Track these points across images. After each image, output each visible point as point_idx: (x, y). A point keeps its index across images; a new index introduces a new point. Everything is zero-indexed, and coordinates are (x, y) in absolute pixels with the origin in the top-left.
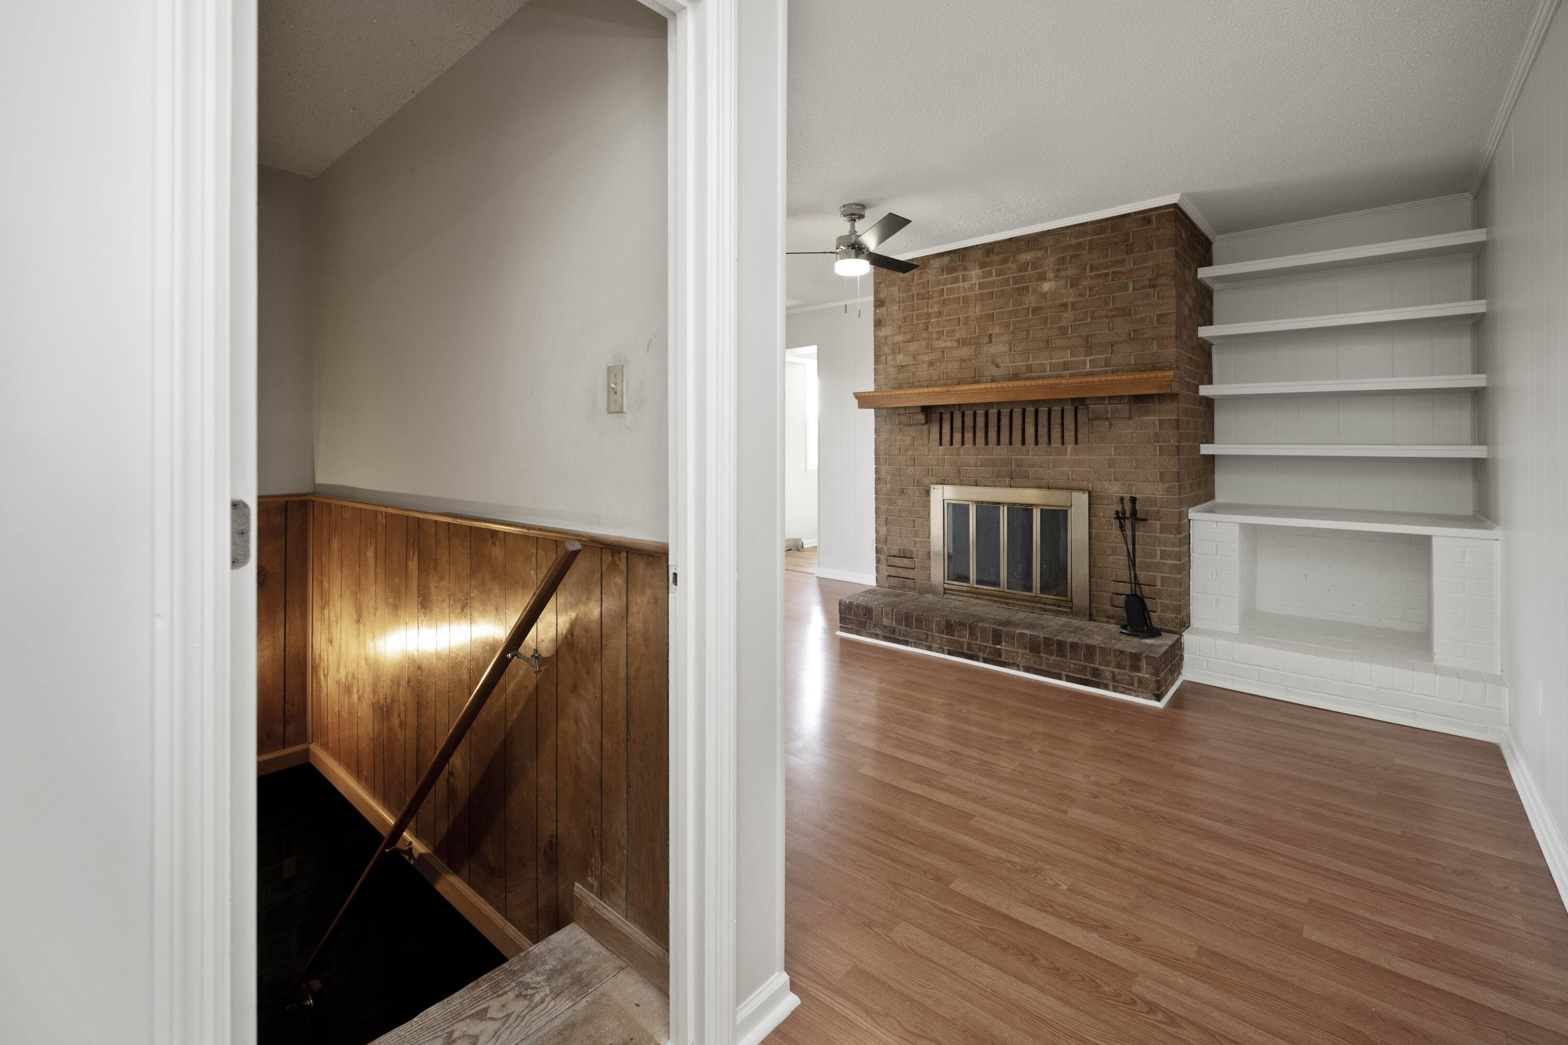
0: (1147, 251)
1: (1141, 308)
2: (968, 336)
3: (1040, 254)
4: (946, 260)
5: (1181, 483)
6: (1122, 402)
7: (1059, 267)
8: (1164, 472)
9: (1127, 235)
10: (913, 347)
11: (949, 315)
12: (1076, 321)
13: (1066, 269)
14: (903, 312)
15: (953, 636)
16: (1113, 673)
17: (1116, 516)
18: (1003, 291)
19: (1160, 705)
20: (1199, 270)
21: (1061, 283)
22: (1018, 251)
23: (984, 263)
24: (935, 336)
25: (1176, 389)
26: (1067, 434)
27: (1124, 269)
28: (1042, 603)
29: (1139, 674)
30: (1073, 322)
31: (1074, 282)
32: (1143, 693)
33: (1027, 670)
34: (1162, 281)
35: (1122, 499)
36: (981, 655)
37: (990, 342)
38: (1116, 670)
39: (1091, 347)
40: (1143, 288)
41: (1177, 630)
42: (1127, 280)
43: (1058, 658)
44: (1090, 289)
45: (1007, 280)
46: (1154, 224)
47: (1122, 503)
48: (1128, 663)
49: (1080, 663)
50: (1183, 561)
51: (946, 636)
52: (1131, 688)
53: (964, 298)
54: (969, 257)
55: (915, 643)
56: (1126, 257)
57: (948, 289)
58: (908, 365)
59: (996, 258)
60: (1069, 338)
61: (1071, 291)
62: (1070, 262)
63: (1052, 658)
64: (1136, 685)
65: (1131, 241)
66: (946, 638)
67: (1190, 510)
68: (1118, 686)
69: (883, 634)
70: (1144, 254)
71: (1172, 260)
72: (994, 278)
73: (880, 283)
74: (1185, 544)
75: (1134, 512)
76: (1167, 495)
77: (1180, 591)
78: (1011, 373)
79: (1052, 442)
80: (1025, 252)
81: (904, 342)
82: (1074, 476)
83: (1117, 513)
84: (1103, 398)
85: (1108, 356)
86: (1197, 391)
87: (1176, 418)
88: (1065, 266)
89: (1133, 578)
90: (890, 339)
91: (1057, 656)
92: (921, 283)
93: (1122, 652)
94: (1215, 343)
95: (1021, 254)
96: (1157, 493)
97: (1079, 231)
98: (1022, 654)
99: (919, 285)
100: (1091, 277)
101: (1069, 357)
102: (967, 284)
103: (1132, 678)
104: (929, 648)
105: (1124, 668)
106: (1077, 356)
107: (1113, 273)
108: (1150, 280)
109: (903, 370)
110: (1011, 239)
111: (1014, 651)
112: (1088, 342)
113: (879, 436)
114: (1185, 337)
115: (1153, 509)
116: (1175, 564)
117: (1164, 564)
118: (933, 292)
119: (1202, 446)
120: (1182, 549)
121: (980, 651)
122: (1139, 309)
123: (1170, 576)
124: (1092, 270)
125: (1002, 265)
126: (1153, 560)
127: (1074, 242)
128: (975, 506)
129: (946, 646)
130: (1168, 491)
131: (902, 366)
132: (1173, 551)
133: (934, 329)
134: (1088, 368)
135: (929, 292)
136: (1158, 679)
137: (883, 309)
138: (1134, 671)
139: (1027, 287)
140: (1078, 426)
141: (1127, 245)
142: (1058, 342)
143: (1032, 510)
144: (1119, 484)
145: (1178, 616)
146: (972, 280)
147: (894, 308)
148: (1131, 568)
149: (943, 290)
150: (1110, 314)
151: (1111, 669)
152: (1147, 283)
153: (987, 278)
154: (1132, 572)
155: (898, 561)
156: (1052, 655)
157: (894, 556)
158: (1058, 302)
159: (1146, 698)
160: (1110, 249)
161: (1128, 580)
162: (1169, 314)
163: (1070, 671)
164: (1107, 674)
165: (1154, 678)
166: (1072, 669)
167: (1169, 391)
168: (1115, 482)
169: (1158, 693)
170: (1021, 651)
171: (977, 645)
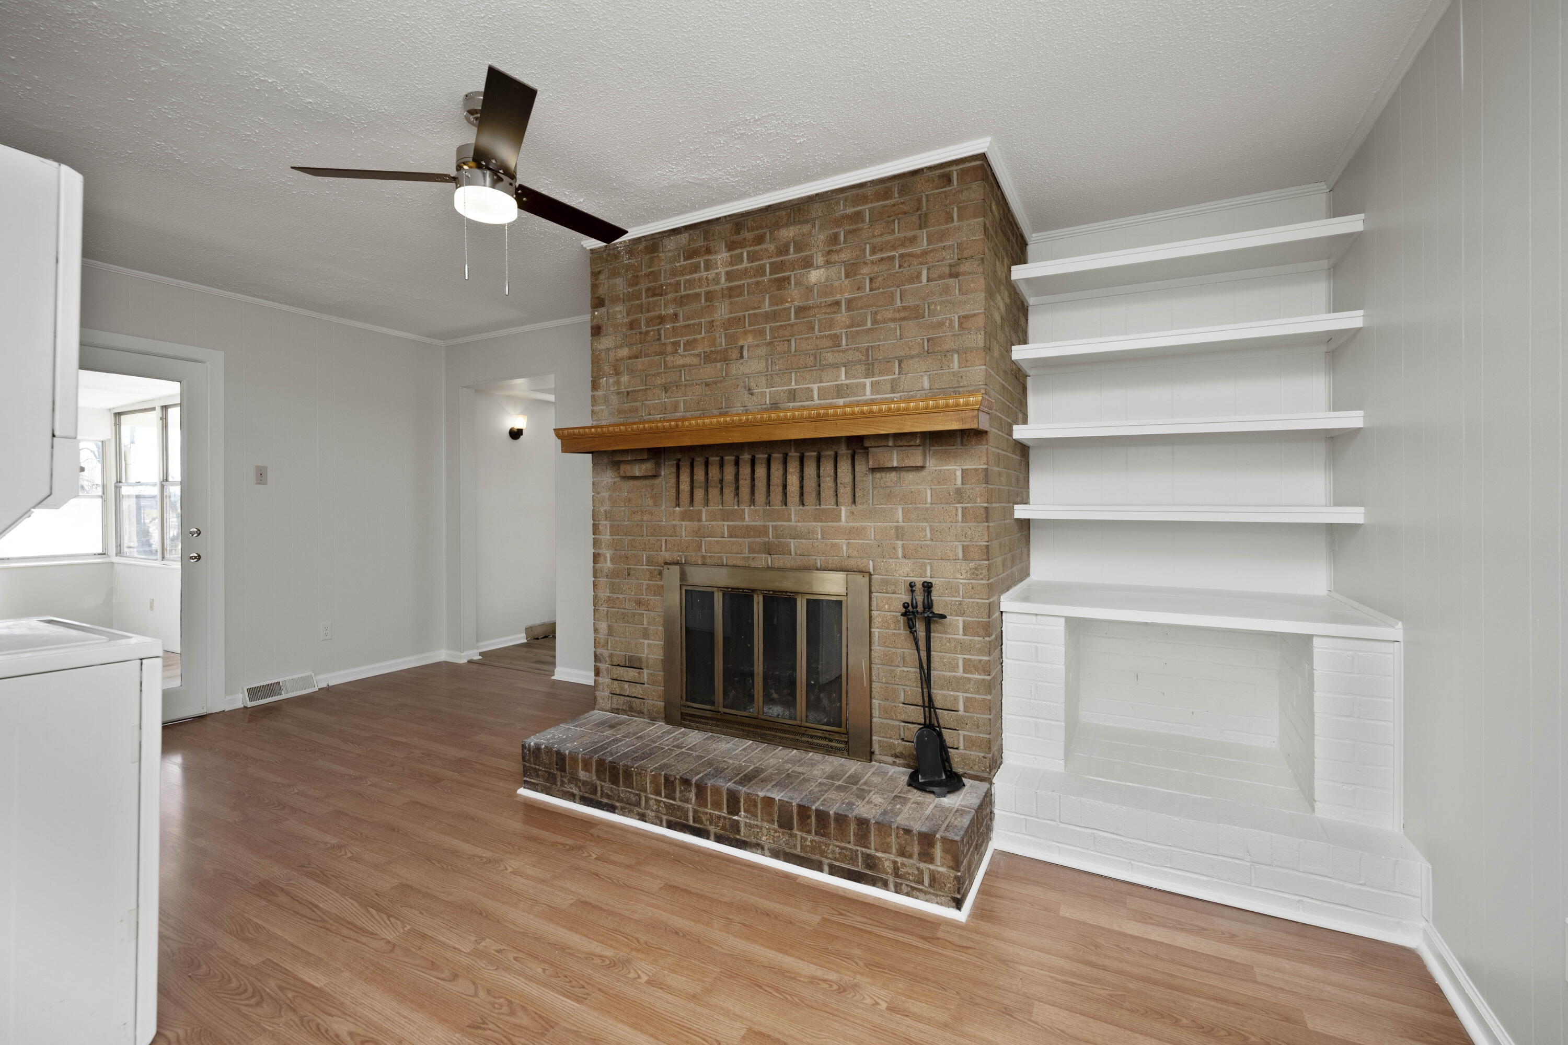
0: (947, 223)
1: (939, 308)
2: (713, 349)
3: (806, 228)
4: (684, 238)
5: (991, 561)
6: (912, 443)
7: (831, 248)
8: (968, 546)
9: (919, 201)
10: (641, 363)
11: (688, 319)
12: (853, 326)
13: (840, 251)
14: (628, 315)
15: (674, 800)
16: (895, 863)
17: (903, 610)
18: (757, 283)
19: (961, 916)
20: (1013, 268)
21: (833, 271)
22: (777, 225)
23: (733, 242)
24: (669, 349)
25: (983, 423)
26: (841, 490)
27: (916, 250)
28: (808, 735)
29: (932, 867)
30: (849, 327)
31: (851, 270)
32: (937, 896)
33: (775, 854)
34: (965, 267)
35: (912, 585)
36: (712, 829)
37: (742, 357)
38: (899, 860)
39: (873, 364)
40: (941, 277)
41: (985, 775)
42: (920, 266)
43: (817, 838)
44: (871, 280)
45: (762, 268)
46: (955, 183)
47: (913, 591)
48: (916, 849)
49: (849, 846)
50: (993, 674)
51: (664, 800)
52: (920, 887)
53: (707, 293)
54: (713, 235)
55: (622, 808)
56: (918, 232)
57: (686, 281)
58: (635, 391)
59: (749, 235)
60: (844, 351)
61: (847, 282)
62: (845, 242)
63: (809, 838)
64: (926, 882)
65: (925, 209)
66: (664, 803)
67: (1002, 598)
68: (901, 884)
69: (581, 794)
70: (943, 227)
71: (980, 236)
72: (745, 264)
73: (599, 272)
74: (996, 649)
75: (929, 605)
76: (973, 579)
77: (990, 719)
78: (768, 402)
79: (822, 503)
80: (787, 225)
81: (630, 358)
82: (850, 551)
83: (906, 606)
84: (886, 436)
85: (894, 377)
86: (1010, 433)
87: (985, 467)
88: (838, 247)
89: (926, 699)
90: (612, 354)
91: (816, 834)
92: (652, 272)
93: (907, 831)
94: (1031, 374)
95: (781, 230)
96: (959, 576)
97: (857, 195)
98: (768, 831)
99: (649, 275)
100: (872, 262)
101: (843, 378)
102: (711, 274)
103: (921, 872)
104: (643, 818)
105: (910, 857)
106: (854, 377)
107: (902, 256)
108: (951, 266)
109: (630, 397)
110: (769, 207)
111: (757, 826)
112: (868, 357)
113: (598, 493)
114: (996, 354)
115: (953, 599)
116: (984, 680)
117: (969, 679)
118: (667, 285)
119: (1016, 507)
120: (992, 657)
121: (711, 824)
122: (936, 309)
123: (977, 696)
124: (873, 252)
125: (756, 245)
126: (954, 674)
127: (850, 211)
128: (721, 594)
129: (665, 814)
130: (973, 573)
131: (628, 393)
132: (980, 661)
133: (669, 338)
134: (868, 395)
135: (662, 286)
136: (959, 874)
137: (603, 310)
138: (925, 862)
139: (789, 278)
140: (856, 478)
141: (920, 215)
142: (830, 357)
143: (795, 600)
144: (910, 563)
145: (987, 755)
146: (717, 268)
147: (617, 309)
148: (925, 686)
149: (678, 283)
150: (897, 315)
151: (892, 857)
152: (946, 270)
153: (737, 264)
154: (925, 690)
155: (621, 672)
156: (809, 832)
157: (618, 665)
158: (830, 299)
159: (941, 904)
160: (896, 222)
161: (921, 703)
162: (975, 315)
163: (835, 859)
164: (887, 864)
165: (952, 873)
166: (838, 856)
167: (974, 426)
168: (906, 561)
169: (959, 896)
170: (767, 825)
171: (706, 813)
